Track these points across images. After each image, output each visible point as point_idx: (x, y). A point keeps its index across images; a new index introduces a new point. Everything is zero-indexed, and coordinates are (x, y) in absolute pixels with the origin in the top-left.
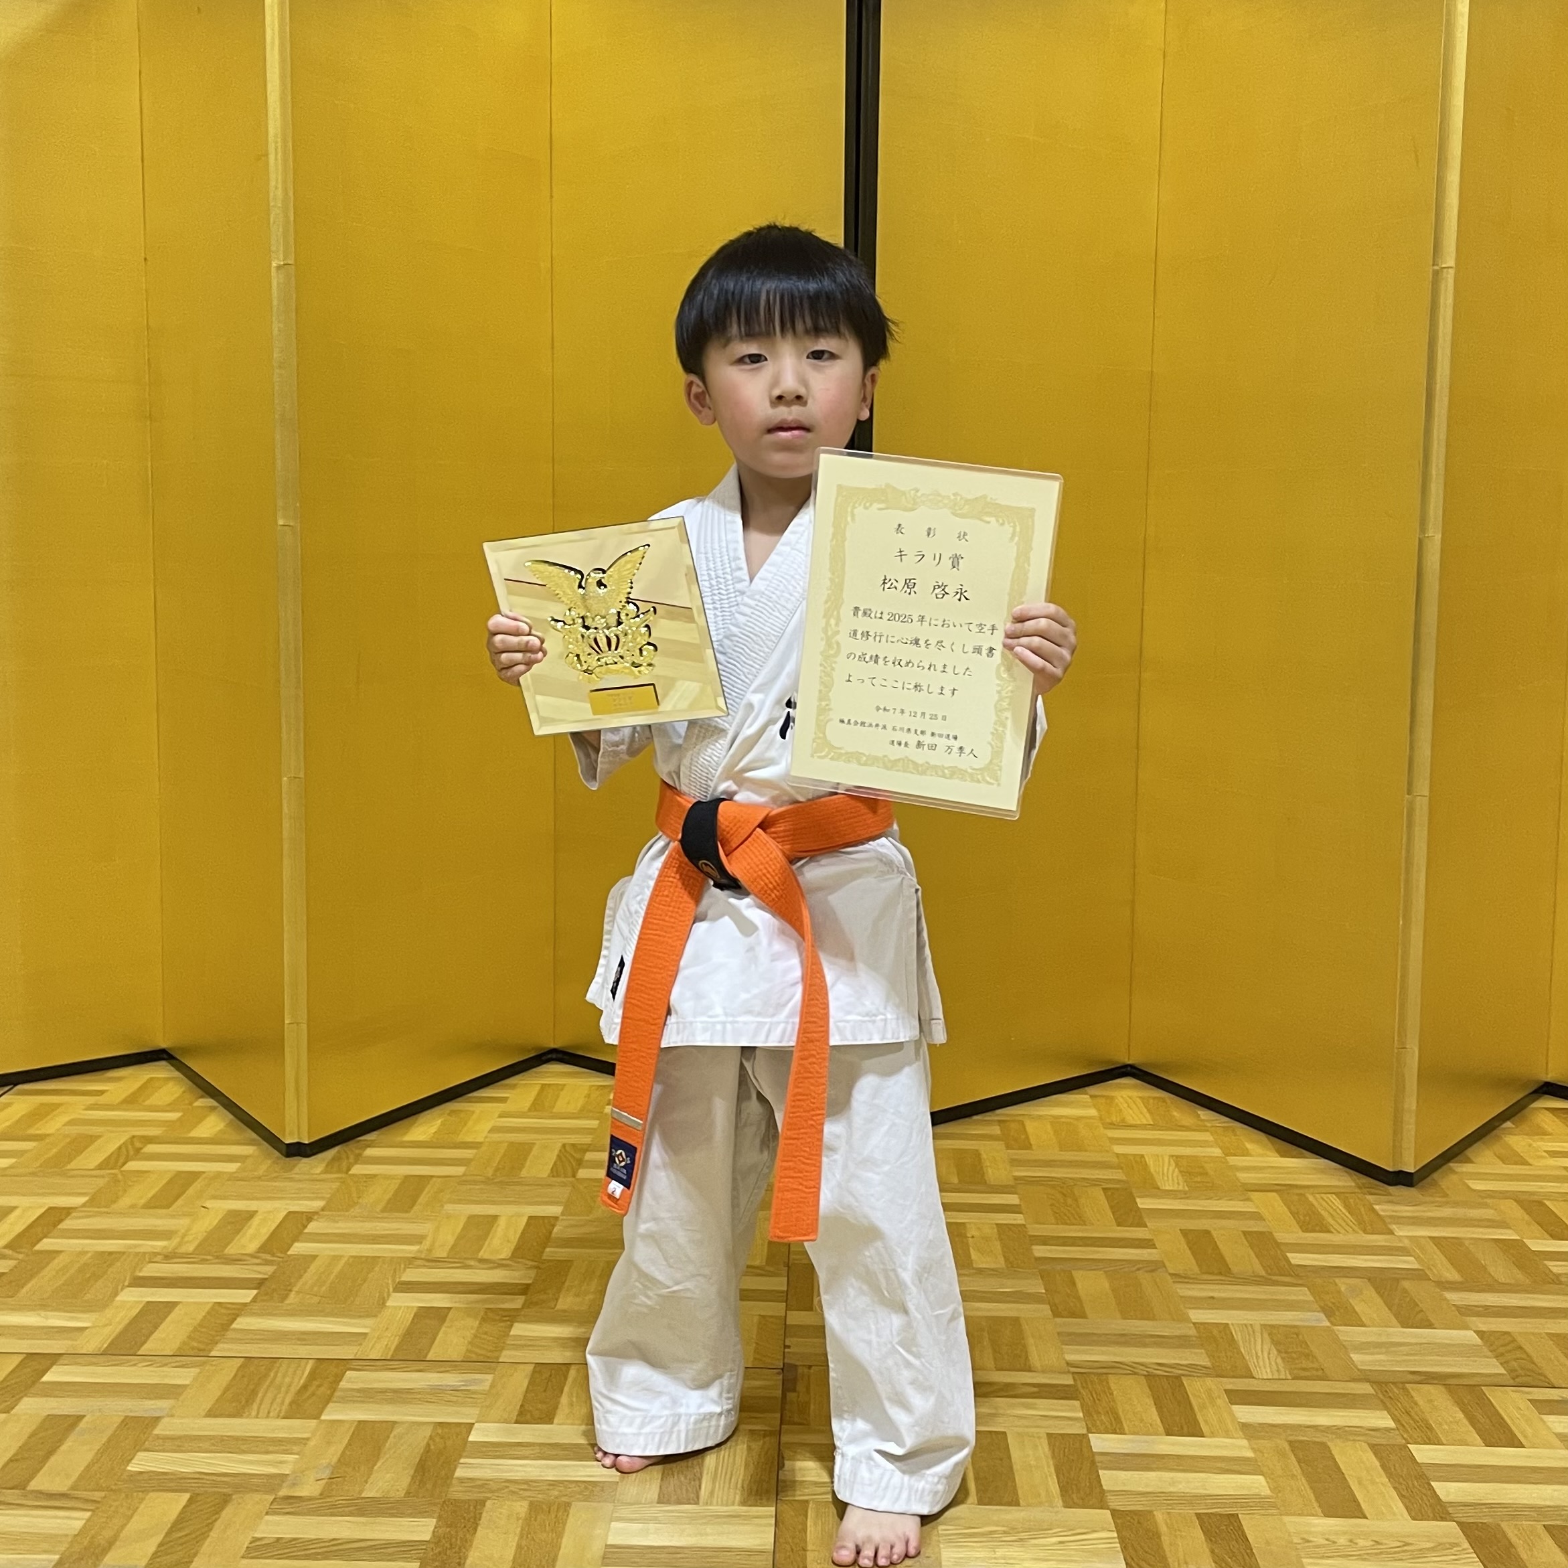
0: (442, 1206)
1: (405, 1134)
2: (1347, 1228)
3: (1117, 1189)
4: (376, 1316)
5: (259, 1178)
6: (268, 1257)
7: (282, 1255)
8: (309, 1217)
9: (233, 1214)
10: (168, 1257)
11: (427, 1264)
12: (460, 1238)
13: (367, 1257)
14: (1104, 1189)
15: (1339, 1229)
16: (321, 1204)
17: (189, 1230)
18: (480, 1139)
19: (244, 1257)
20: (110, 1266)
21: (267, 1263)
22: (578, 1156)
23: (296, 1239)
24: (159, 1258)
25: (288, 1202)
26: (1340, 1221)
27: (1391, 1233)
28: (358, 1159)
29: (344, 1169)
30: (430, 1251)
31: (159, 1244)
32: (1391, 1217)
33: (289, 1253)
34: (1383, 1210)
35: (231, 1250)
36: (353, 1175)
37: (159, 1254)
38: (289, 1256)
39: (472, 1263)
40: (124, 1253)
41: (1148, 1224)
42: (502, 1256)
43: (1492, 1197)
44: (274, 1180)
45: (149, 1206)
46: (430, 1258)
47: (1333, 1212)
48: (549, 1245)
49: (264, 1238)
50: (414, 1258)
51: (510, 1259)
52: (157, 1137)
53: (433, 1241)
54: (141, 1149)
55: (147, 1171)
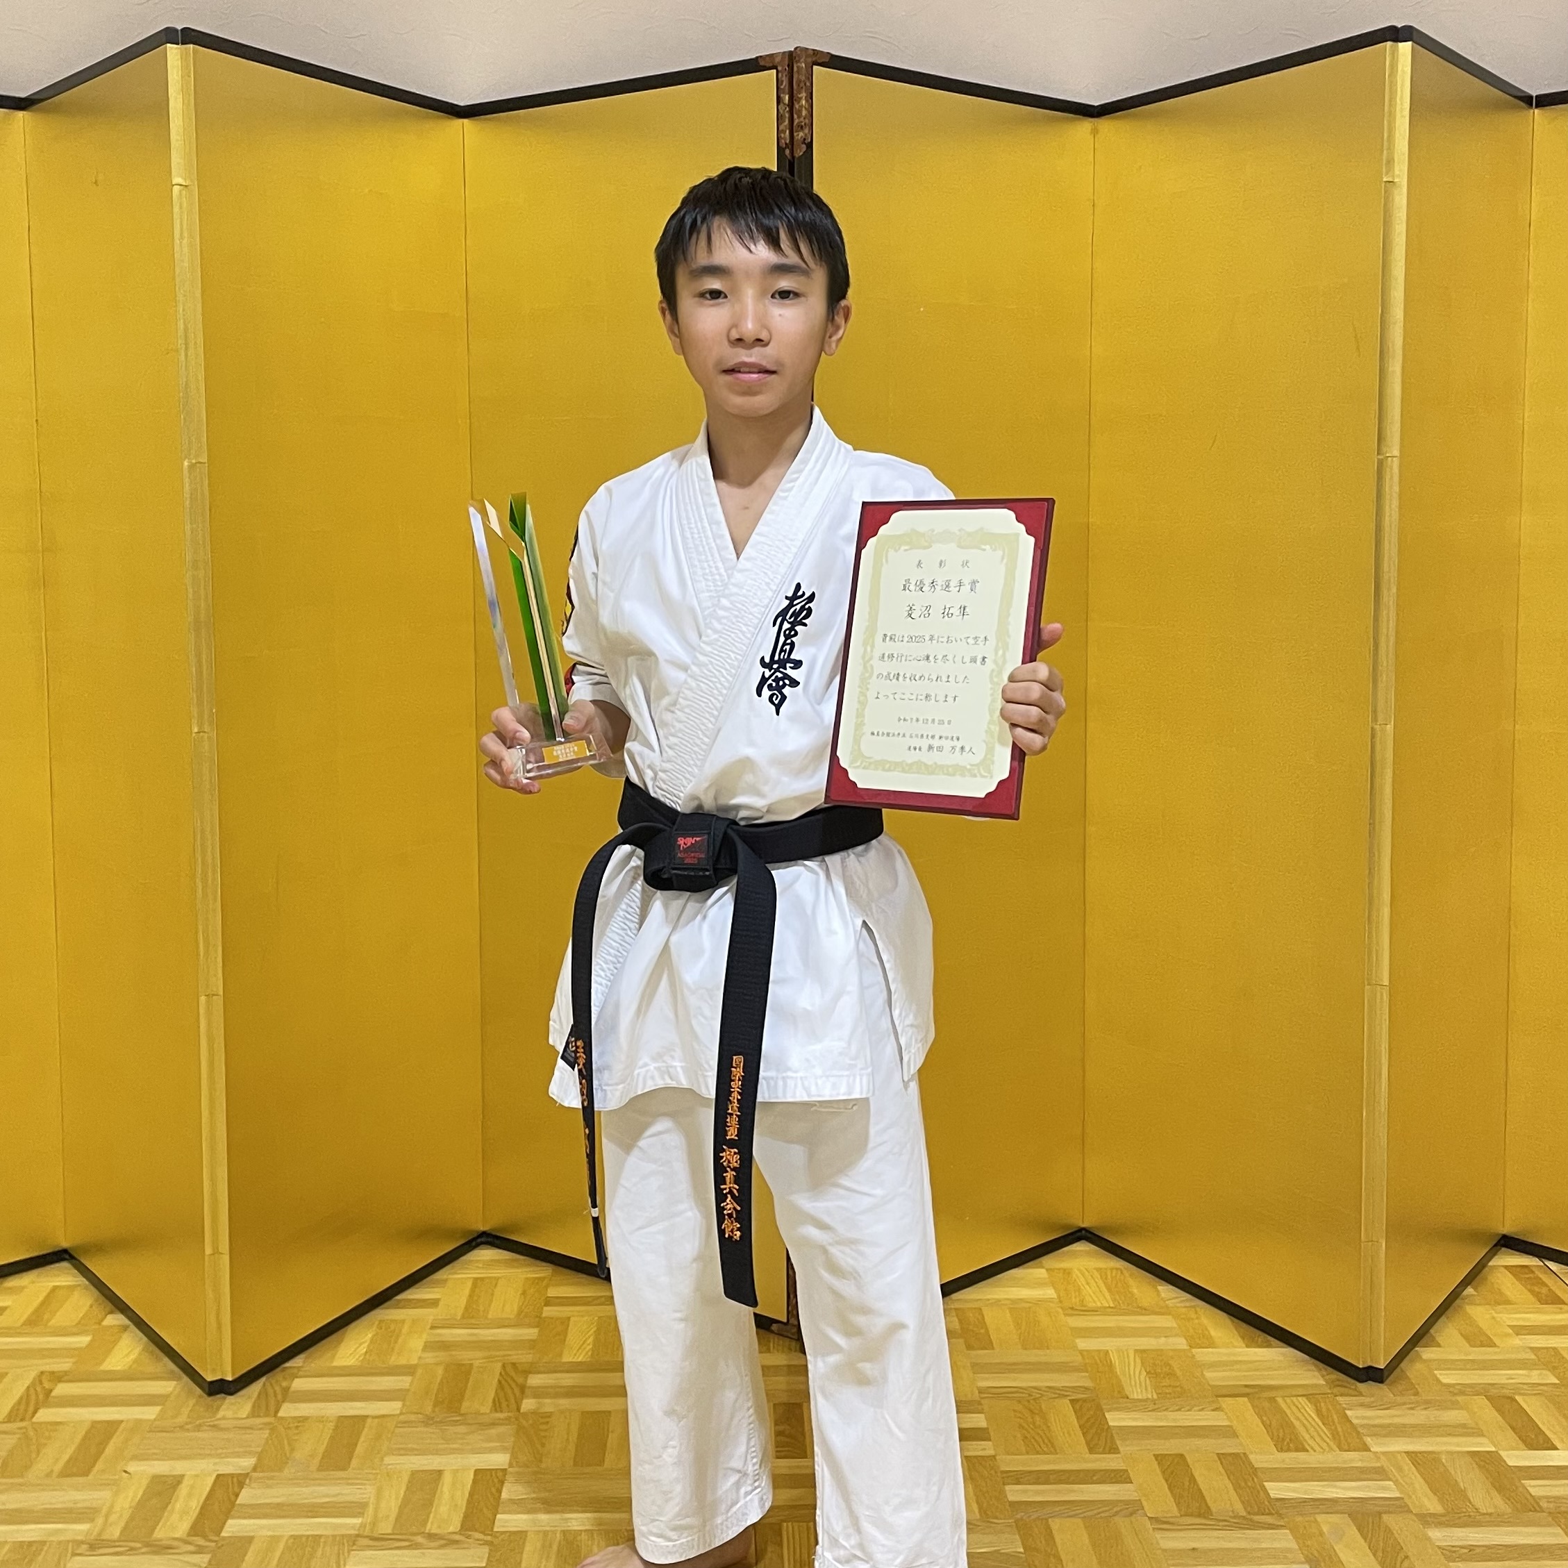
0: (382, 1459)
1: (333, 1357)
2: (1324, 1446)
3: (1085, 1401)
5: (183, 1427)
6: (201, 1542)
7: (216, 1538)
8: (240, 1481)
9: (157, 1479)
10: (92, 1545)
11: (371, 1543)
12: (405, 1502)
13: (308, 1536)
14: (1072, 1401)
15: (1317, 1447)
16: (248, 1462)
17: (112, 1506)
18: (414, 1361)
19: (175, 1543)
21: (200, 1550)
22: (520, 1380)
23: (227, 1515)
25: (216, 1460)
26: (1314, 1434)
27: (1367, 1449)
28: (287, 1396)
29: (272, 1409)
30: (374, 1524)
31: (81, 1529)
32: (1364, 1426)
33: (223, 1534)
34: (1357, 1418)
35: (159, 1533)
36: (282, 1418)
37: (82, 1542)
38: (224, 1538)
39: (419, 1539)
40: (43, 1543)
41: (1121, 1449)
42: (451, 1529)
43: (1462, 1393)
44: (198, 1428)
45: (65, 1473)
46: (376, 1535)
47: (1305, 1422)
48: (500, 1509)
49: (194, 1514)
50: (358, 1536)
51: (460, 1533)
52: (66, 1373)
53: (376, 1510)
54: (51, 1391)
55: (61, 1421)
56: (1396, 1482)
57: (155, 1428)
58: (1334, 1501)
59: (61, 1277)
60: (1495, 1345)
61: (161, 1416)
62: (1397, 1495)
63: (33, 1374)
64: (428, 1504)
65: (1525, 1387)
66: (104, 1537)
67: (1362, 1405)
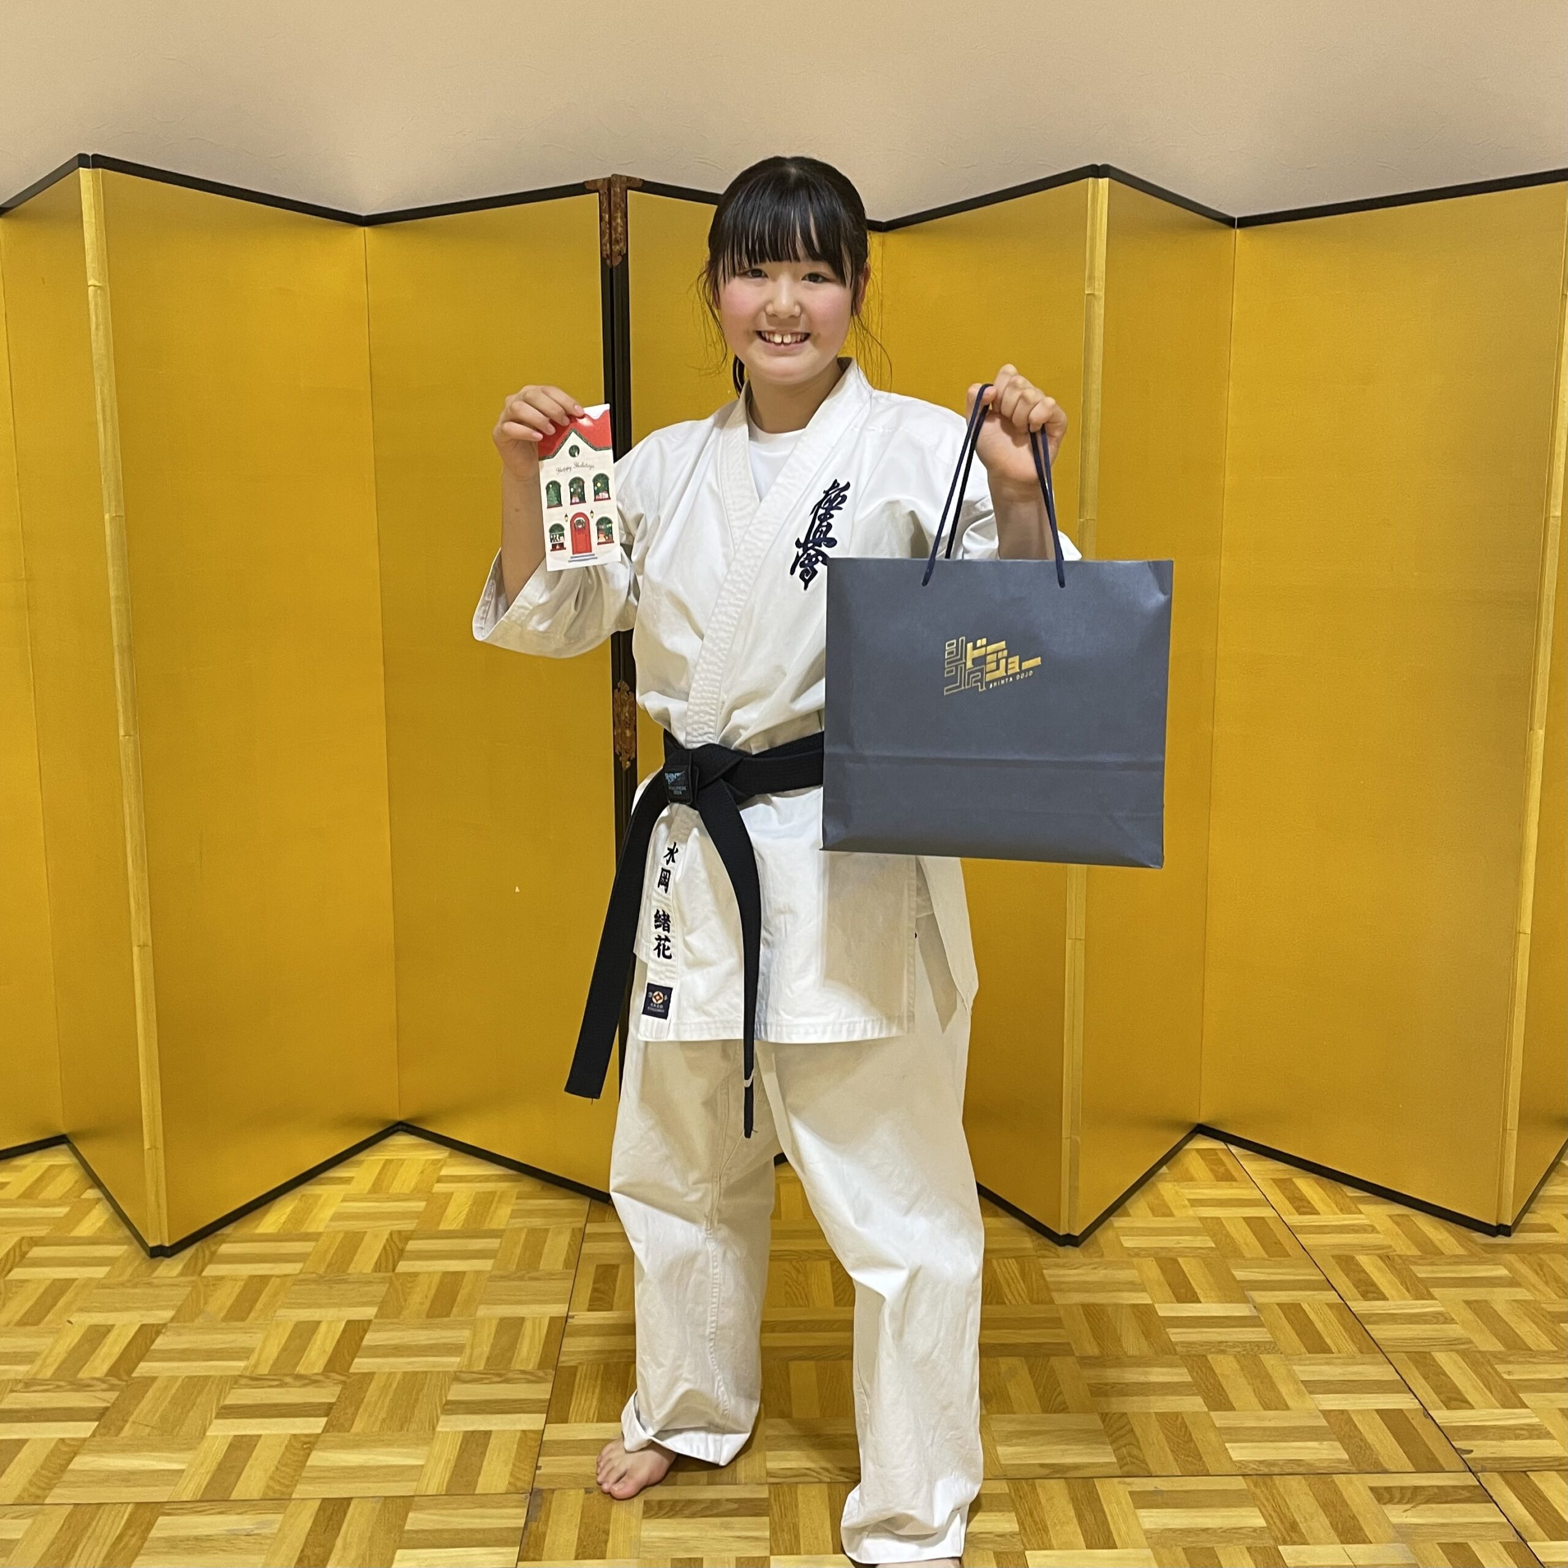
0: (275, 1312)
1: (258, 1225)
4: (196, 1449)
5: (122, 1285)
6: (115, 1381)
7: (125, 1378)
8: (158, 1329)
9: (91, 1329)
10: (29, 1384)
11: (252, 1383)
12: (284, 1349)
13: (200, 1377)
16: (169, 1314)
17: (51, 1350)
18: (321, 1229)
19: (95, 1382)
21: (112, 1388)
22: (401, 1245)
23: (141, 1358)
24: (20, 1386)
25: (143, 1312)
28: (212, 1257)
29: (198, 1269)
30: (256, 1366)
31: (21, 1370)
32: (1054, 1284)
33: (134, 1375)
35: (84, 1374)
36: (205, 1277)
37: (20, 1381)
38: (134, 1378)
39: (288, 1379)
42: (316, 1371)
44: (135, 1286)
45: (22, 1323)
46: (254, 1375)
47: (1009, 1281)
48: (358, 1354)
49: (114, 1358)
50: (240, 1376)
51: (322, 1374)
52: (43, 1238)
53: (260, 1355)
54: (26, 1253)
55: (27, 1281)
56: (1068, 1331)
57: (101, 1285)
59: (60, 1157)
60: (1173, 1216)
61: (108, 1275)
62: (1065, 1340)
63: (16, 1239)
64: (302, 1349)
65: (1185, 1250)
66: (40, 1377)
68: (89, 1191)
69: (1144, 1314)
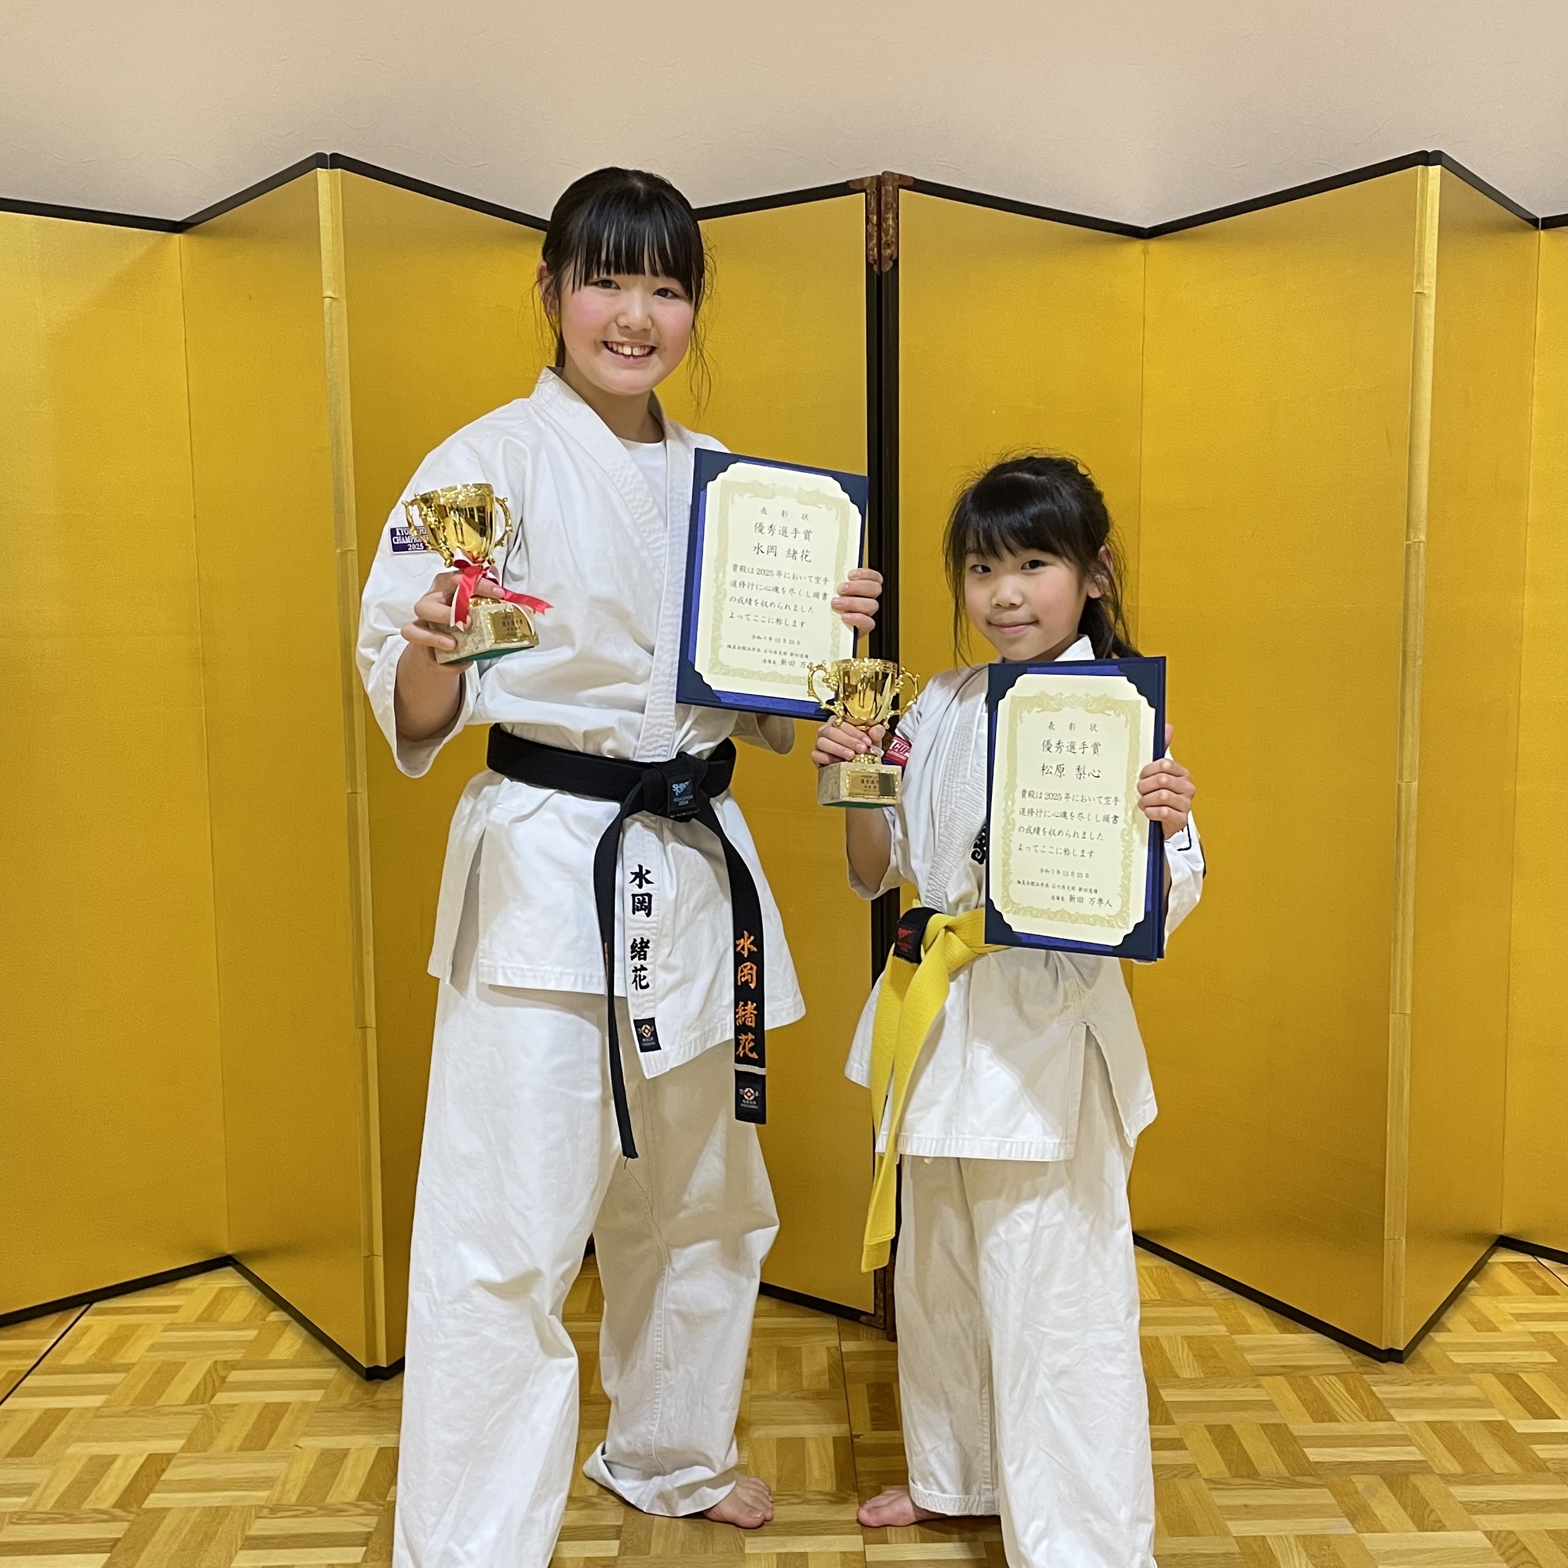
2: (1354, 1416)
5: (344, 1408)
6: (369, 1505)
7: (382, 1503)
9: (325, 1453)
10: (273, 1510)
15: (1348, 1418)
17: (287, 1476)
19: (346, 1507)
20: (219, 1524)
21: (368, 1512)
24: (265, 1512)
26: (1345, 1407)
27: (1392, 1419)
31: (261, 1495)
32: (1387, 1399)
35: (332, 1499)
37: (264, 1507)
40: (229, 1508)
41: (1176, 1420)
43: (1473, 1371)
44: (359, 1408)
45: (243, 1448)
47: (1337, 1397)
49: (361, 1482)
52: (241, 1361)
54: (226, 1377)
55: (236, 1405)
56: (1420, 1448)
57: (320, 1409)
58: (1367, 1464)
60: (1499, 1330)
61: (325, 1399)
62: (1422, 1458)
63: (209, 1364)
65: (1527, 1365)
66: (282, 1502)
67: (1386, 1382)
68: (272, 1313)
69: (1499, 1431)
